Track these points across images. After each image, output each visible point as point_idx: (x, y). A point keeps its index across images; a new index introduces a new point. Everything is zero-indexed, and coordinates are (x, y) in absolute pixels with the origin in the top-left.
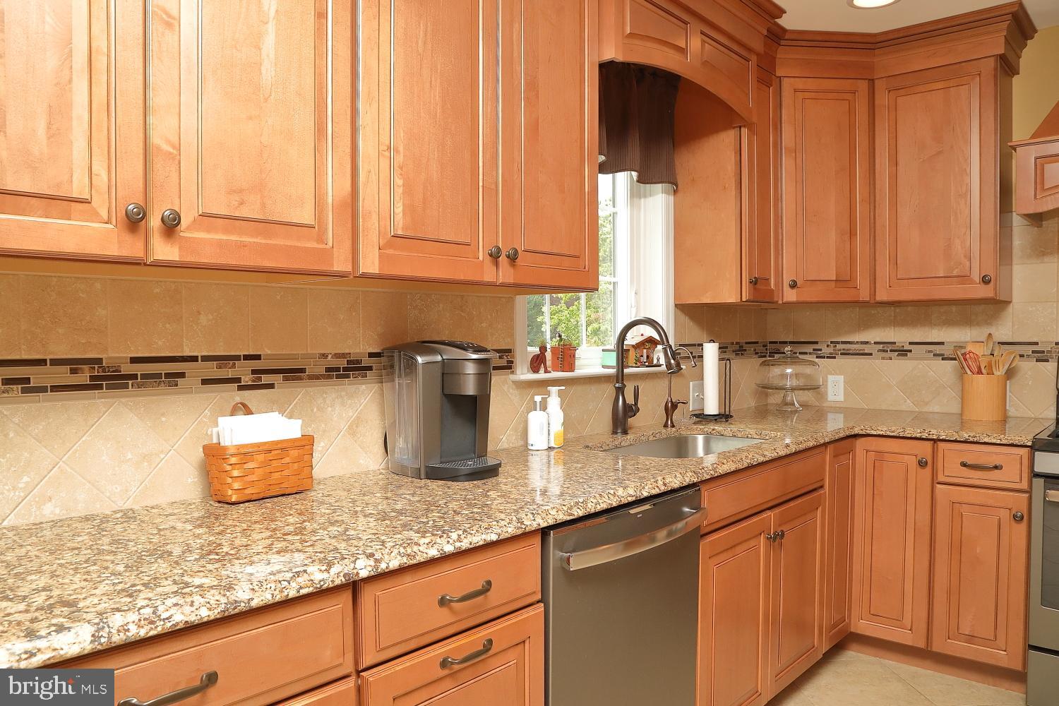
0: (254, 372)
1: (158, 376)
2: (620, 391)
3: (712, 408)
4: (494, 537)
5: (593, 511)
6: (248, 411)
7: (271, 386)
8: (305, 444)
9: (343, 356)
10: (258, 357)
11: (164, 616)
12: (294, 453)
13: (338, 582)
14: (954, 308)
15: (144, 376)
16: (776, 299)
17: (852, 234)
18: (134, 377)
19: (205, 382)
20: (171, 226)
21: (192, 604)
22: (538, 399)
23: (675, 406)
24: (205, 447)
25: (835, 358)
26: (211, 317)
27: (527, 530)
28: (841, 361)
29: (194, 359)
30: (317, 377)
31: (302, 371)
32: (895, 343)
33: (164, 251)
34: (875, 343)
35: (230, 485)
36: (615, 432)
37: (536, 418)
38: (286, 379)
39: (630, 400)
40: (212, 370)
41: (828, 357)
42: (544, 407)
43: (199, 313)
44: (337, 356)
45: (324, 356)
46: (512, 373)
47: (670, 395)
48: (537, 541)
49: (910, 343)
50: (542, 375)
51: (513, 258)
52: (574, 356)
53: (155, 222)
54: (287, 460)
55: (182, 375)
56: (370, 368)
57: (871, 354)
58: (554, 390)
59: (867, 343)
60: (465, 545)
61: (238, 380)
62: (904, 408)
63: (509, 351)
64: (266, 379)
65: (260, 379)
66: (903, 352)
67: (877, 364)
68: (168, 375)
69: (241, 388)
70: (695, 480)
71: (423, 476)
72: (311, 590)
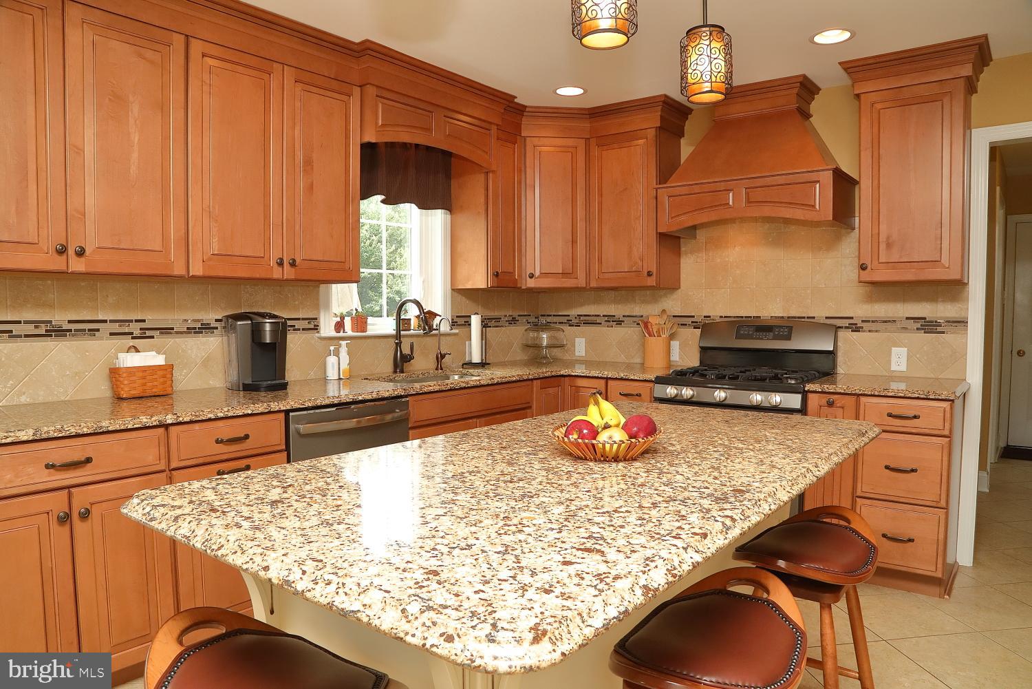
0: (141, 329)
1: (85, 330)
2: (398, 345)
3: (476, 358)
4: (250, 412)
5: (319, 404)
6: (137, 351)
7: (152, 337)
8: (167, 370)
9: (198, 321)
10: (144, 321)
11: (66, 429)
12: (161, 373)
13: (155, 424)
14: (648, 292)
15: (75, 330)
16: (519, 286)
17: (574, 242)
18: (71, 330)
19: (111, 334)
20: (81, 253)
21: (80, 426)
22: (332, 348)
23: (443, 356)
24: (110, 369)
25: (579, 326)
26: (115, 298)
27: (272, 410)
28: (584, 328)
29: (105, 321)
30: (181, 333)
31: (173, 329)
32: (614, 316)
33: (77, 265)
34: (603, 316)
35: (122, 389)
36: (395, 372)
37: (332, 360)
38: (161, 333)
39: (406, 351)
40: (116, 328)
41: (576, 326)
42: (337, 354)
43: (107, 296)
44: (195, 321)
45: (186, 321)
46: (318, 332)
47: (439, 349)
48: (282, 415)
49: (624, 316)
50: (341, 334)
51: (293, 264)
52: (366, 322)
53: (71, 252)
54: (156, 376)
55: (98, 330)
56: (217, 328)
57: (601, 324)
58: (344, 343)
59: (598, 316)
60: (230, 414)
61: (132, 333)
62: (619, 360)
63: (316, 319)
64: (148, 333)
65: (145, 333)
66: (619, 322)
67: (603, 330)
68: (89, 330)
69: (133, 338)
70: (402, 394)
71: (241, 389)
72: (140, 426)
